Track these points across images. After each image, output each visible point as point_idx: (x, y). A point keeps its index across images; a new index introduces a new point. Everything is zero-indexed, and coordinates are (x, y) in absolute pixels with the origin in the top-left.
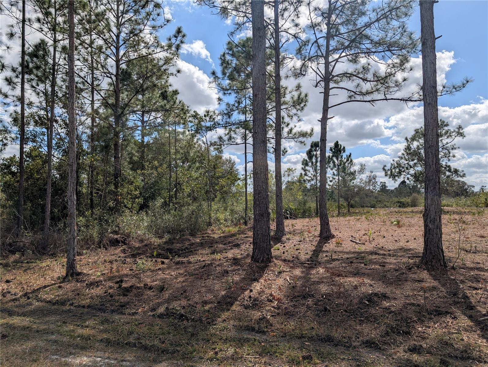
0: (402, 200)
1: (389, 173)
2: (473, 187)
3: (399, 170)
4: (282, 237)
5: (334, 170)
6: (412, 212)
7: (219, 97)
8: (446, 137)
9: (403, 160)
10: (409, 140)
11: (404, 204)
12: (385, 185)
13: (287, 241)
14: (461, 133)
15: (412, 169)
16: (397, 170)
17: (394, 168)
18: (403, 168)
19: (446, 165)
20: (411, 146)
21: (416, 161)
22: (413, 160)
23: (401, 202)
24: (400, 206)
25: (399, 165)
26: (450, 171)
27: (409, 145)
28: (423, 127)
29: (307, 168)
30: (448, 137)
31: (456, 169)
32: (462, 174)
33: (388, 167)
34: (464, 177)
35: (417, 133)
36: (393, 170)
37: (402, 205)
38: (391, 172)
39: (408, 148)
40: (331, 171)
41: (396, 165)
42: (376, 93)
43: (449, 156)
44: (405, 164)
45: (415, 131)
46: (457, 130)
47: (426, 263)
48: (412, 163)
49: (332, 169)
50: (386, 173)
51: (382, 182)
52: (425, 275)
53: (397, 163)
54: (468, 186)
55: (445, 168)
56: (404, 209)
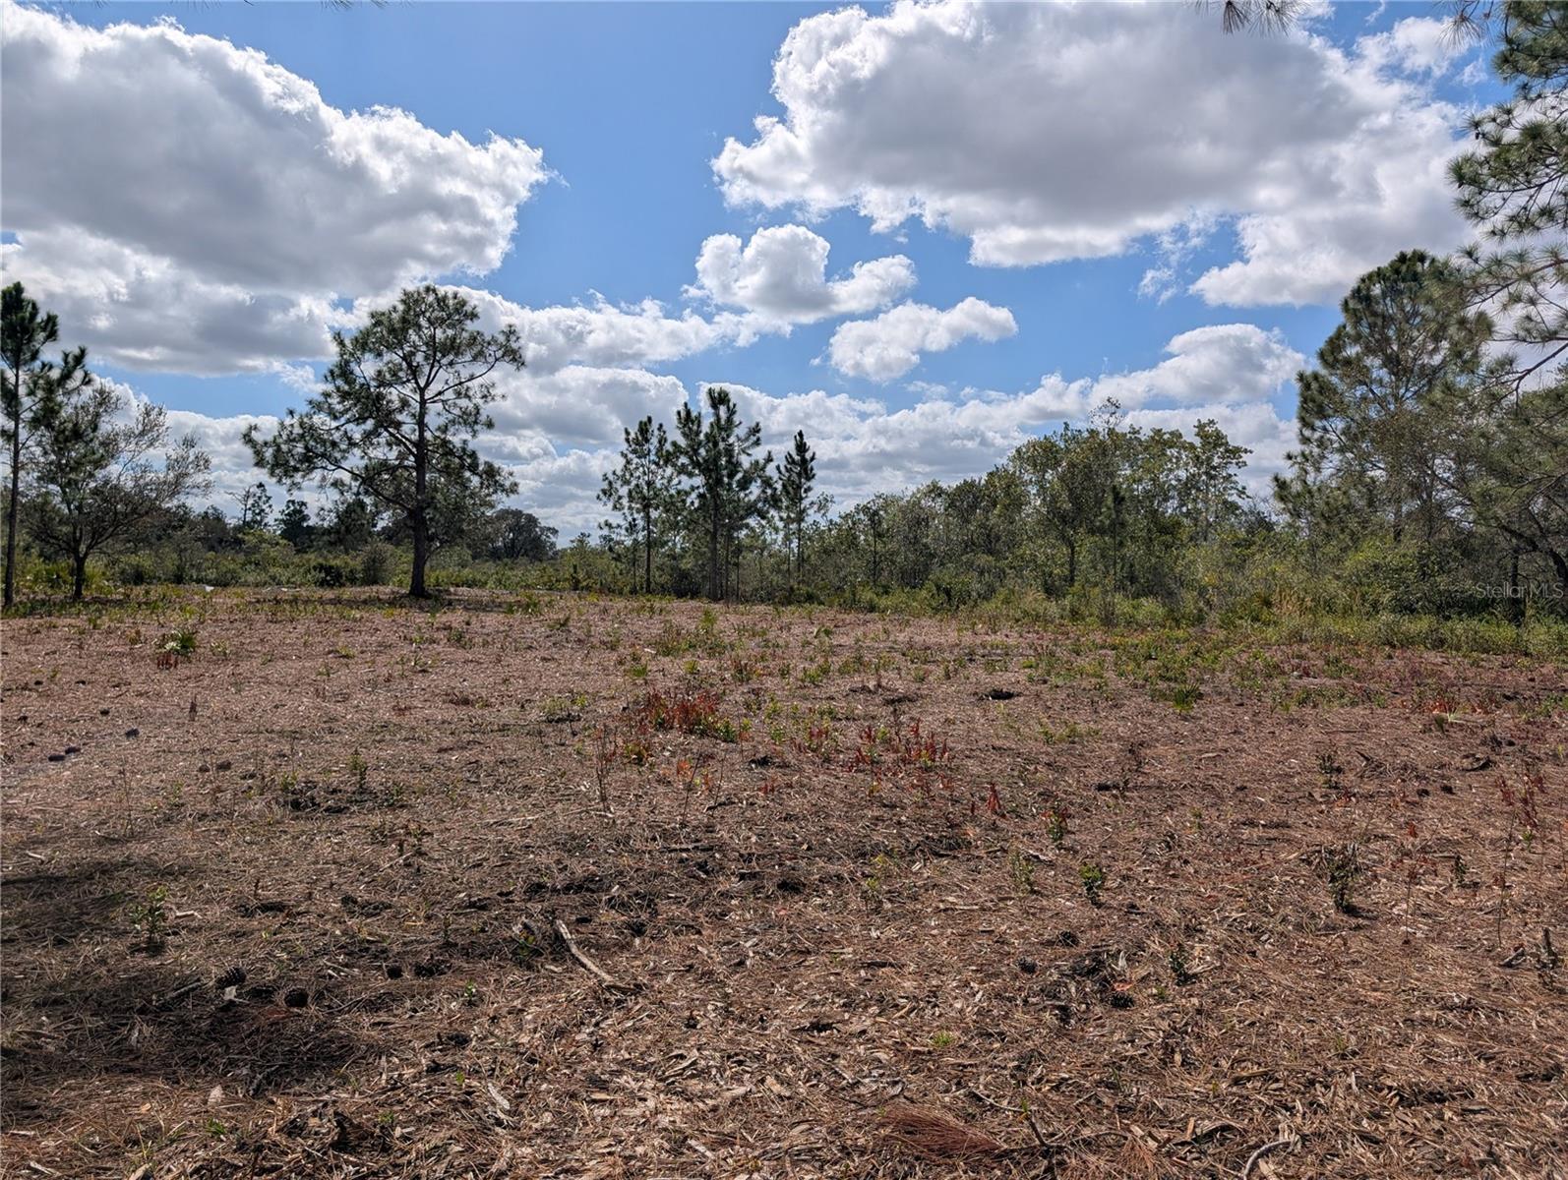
0: (333, 563)
1: (269, 453)
2: (555, 532)
3: (306, 448)
6: (336, 601)
8: (468, 357)
9: (323, 416)
10: (349, 346)
11: (337, 576)
12: (301, 512)
14: (514, 352)
15: (357, 452)
16: (300, 448)
17: (290, 440)
18: (322, 442)
19: (464, 450)
20: (353, 366)
21: (369, 425)
22: (359, 420)
23: (331, 567)
24: (323, 583)
25: (309, 431)
26: (473, 468)
27: (347, 363)
28: (401, 307)
30: (475, 359)
31: (491, 466)
32: (507, 484)
33: (266, 434)
34: (513, 492)
35: (376, 324)
36: (285, 448)
37: (332, 577)
38: (277, 453)
39: (343, 372)
41: (297, 430)
43: (476, 422)
44: (328, 431)
45: (373, 316)
46: (502, 339)
48: (355, 430)
50: (257, 453)
51: (293, 502)
53: (302, 425)
54: (543, 529)
55: (461, 458)
56: (349, 592)
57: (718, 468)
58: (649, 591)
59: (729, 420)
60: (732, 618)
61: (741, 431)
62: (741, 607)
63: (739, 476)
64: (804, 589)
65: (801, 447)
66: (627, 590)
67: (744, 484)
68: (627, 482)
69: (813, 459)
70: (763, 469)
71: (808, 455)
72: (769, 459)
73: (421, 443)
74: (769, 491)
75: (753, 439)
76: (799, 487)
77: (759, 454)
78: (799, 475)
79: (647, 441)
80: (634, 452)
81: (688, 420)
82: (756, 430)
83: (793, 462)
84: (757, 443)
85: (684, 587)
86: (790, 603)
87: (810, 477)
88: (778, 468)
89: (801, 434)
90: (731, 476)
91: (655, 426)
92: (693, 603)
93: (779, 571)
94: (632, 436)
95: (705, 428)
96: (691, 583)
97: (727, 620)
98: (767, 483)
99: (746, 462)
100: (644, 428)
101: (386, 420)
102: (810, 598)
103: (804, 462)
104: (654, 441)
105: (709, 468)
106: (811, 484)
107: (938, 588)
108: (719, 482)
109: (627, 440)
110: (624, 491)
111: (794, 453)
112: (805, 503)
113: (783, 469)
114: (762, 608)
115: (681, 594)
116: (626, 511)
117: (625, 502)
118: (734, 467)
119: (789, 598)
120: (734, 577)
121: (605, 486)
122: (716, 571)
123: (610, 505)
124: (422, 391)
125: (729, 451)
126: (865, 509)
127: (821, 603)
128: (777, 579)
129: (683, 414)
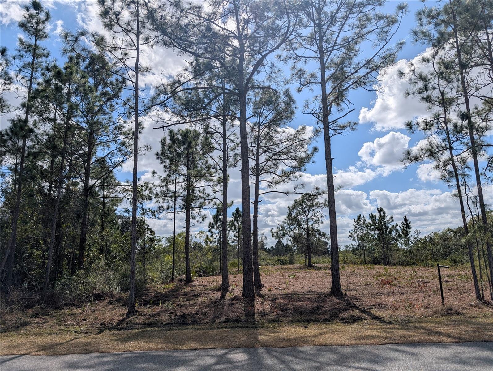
0: (281, 258)
1: (275, 234)
4: (228, 288)
5: (235, 233)
7: (154, 171)
8: (316, 208)
9: (286, 225)
10: (291, 208)
11: (283, 262)
13: (233, 291)
14: (327, 205)
15: (292, 232)
16: (282, 232)
17: (279, 231)
18: (286, 231)
19: (317, 230)
21: (295, 226)
22: (293, 225)
23: (281, 260)
24: (280, 264)
25: (283, 228)
26: (320, 234)
27: (291, 212)
28: (301, 198)
29: (212, 230)
30: (318, 208)
31: (324, 233)
33: (275, 230)
35: (296, 203)
36: (279, 233)
38: (277, 234)
39: (290, 215)
40: (232, 233)
42: (283, 182)
43: (319, 222)
44: (287, 228)
45: (295, 201)
47: (333, 294)
48: (292, 227)
49: (233, 232)
50: (273, 234)
52: (333, 298)
53: (281, 227)
55: (317, 232)
56: (285, 267)
57: (382, 229)
58: (365, 263)
59: (384, 216)
60: (392, 270)
61: (387, 218)
62: (394, 267)
63: (388, 230)
64: (412, 261)
65: (406, 220)
66: (359, 263)
67: (390, 232)
68: (356, 233)
69: (410, 223)
70: (395, 228)
71: (408, 222)
72: (397, 225)
73: (308, 229)
74: (398, 233)
75: (391, 220)
76: (407, 231)
77: (394, 224)
78: (406, 228)
79: (360, 221)
80: (357, 224)
81: (372, 217)
82: (392, 217)
83: (404, 224)
84: (393, 221)
85: (376, 262)
86: (408, 265)
87: (410, 228)
88: (400, 227)
89: (405, 216)
90: (386, 231)
91: (362, 216)
92: (380, 266)
93: (404, 256)
94: (356, 220)
95: (377, 218)
96: (377, 260)
97: (391, 270)
98: (397, 231)
99: (390, 226)
100: (359, 218)
101: (299, 224)
102: (414, 264)
103: (407, 224)
104: (362, 221)
105: (380, 229)
106: (411, 230)
107: (452, 260)
108: (383, 233)
109: (355, 221)
110: (355, 235)
111: (404, 222)
112: (409, 235)
113: (401, 227)
114: (400, 267)
115: (376, 264)
116: (356, 240)
117: (356, 238)
118: (387, 228)
119: (408, 264)
120: (391, 258)
121: (350, 234)
122: (385, 256)
123: (352, 239)
124: (307, 217)
125: (385, 224)
126: (428, 237)
127: (417, 265)
128: (404, 258)
129: (371, 215)
